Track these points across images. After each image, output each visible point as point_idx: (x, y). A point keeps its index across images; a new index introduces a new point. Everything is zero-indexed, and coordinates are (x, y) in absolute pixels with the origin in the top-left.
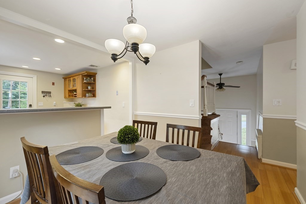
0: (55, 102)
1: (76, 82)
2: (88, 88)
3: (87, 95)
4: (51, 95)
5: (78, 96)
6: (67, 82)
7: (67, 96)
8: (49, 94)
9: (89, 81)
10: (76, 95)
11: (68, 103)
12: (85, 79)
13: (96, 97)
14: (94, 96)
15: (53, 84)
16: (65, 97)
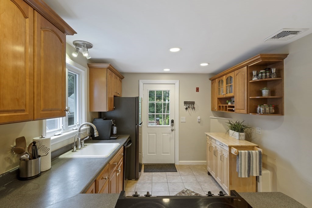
0: (199, 117)
1: (233, 84)
2: (260, 93)
3: (260, 108)
4: (195, 106)
5: (237, 111)
6: (216, 84)
7: (216, 108)
8: (192, 105)
9: (264, 77)
10: (233, 107)
11: (217, 119)
12: (254, 73)
13: (282, 114)
14: (278, 110)
15: (197, 90)
16: (213, 110)
